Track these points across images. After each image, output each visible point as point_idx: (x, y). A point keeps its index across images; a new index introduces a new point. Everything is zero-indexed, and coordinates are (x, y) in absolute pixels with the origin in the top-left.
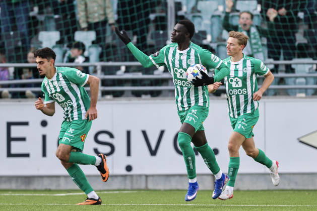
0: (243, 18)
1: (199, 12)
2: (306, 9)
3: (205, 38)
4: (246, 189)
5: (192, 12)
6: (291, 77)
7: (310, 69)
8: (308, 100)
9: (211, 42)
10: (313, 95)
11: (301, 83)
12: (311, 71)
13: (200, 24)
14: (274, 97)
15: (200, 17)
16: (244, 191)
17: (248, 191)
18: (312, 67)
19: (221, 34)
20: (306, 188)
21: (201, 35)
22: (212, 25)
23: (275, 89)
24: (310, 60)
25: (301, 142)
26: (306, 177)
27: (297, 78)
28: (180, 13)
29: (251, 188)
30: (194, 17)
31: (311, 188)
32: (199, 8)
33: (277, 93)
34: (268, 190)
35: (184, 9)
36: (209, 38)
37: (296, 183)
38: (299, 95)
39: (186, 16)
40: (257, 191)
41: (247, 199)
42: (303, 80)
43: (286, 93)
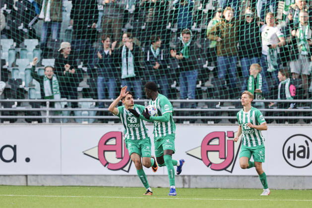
0: (48, 71)
1: (17, 66)
2: (88, 64)
3: (21, 84)
4: (48, 185)
5: (12, 66)
6: (79, 110)
7: (91, 105)
8: (90, 126)
9: (25, 87)
10: (94, 122)
11: (85, 115)
12: (92, 107)
13: (18, 74)
14: (67, 124)
15: (17, 69)
16: (47, 186)
17: (50, 186)
18: (93, 104)
19: (32, 81)
20: (88, 185)
21: (18, 82)
22: (26, 75)
23: (68, 118)
24: (91, 99)
25: (85, 154)
26: (88, 177)
27: (82, 111)
28: (4, 67)
29: (51, 185)
30: (13, 69)
31: (91, 185)
32: (17, 64)
33: (69, 121)
34: (63, 186)
35: (7, 64)
36: (24, 84)
37: (82, 182)
38: (84, 123)
39: (8, 69)
40: (56, 186)
41: (49, 192)
42: (86, 113)
43: (75, 121)
